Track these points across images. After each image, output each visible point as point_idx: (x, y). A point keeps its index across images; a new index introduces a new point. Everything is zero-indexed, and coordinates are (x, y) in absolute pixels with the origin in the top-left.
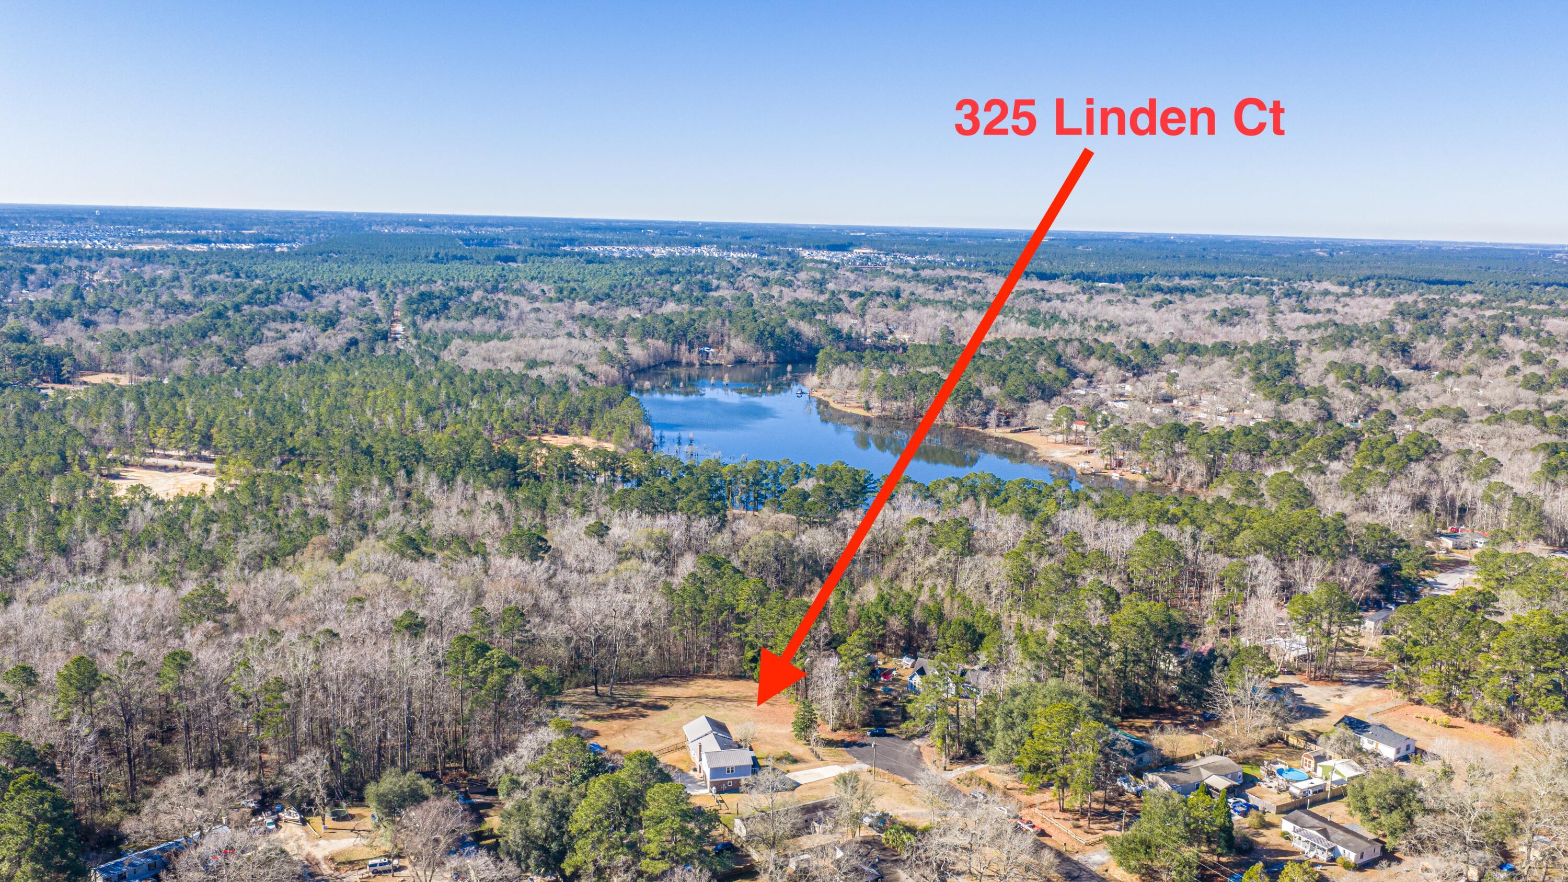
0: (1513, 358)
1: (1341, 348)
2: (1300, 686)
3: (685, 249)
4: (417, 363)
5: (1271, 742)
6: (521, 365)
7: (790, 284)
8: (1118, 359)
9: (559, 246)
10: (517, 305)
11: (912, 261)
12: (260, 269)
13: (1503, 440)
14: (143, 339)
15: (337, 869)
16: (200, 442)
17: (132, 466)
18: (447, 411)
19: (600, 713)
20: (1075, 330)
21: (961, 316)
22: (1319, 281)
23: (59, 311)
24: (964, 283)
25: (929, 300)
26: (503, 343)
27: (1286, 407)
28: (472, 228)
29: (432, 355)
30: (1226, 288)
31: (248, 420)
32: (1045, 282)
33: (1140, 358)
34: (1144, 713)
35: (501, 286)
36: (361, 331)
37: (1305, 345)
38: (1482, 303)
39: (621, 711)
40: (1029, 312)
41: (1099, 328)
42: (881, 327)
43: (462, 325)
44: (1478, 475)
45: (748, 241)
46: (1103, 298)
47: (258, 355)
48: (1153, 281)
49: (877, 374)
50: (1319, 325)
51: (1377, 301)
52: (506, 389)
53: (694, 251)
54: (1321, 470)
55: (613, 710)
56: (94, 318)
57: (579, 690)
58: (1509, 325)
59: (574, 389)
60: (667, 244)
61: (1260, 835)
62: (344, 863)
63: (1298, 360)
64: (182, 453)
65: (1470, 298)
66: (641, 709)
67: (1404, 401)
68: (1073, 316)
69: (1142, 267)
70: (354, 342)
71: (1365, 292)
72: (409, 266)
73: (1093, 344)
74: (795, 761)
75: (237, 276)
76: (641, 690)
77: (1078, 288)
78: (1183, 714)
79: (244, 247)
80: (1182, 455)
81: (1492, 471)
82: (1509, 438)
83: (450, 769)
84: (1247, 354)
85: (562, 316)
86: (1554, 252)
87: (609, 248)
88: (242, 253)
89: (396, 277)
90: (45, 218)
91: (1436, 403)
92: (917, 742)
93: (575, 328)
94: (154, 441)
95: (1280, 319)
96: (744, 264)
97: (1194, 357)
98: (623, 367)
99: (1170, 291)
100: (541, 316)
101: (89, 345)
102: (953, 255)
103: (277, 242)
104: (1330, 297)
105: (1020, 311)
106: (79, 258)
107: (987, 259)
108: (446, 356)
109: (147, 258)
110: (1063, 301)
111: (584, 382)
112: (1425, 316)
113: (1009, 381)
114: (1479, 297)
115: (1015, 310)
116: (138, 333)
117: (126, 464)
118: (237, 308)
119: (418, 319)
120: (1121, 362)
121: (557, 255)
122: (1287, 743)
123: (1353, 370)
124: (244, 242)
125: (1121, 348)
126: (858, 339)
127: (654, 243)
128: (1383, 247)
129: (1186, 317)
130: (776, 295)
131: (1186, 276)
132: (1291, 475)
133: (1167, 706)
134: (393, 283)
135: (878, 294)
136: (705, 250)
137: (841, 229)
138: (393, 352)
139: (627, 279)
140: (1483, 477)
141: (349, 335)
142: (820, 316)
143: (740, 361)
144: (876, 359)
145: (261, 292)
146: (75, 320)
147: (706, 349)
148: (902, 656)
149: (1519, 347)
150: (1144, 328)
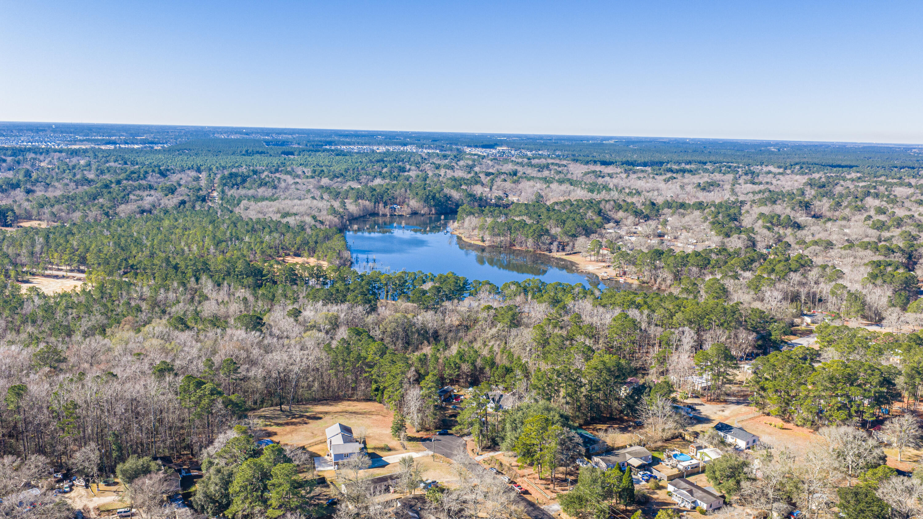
0: (870, 211)
1: (770, 205)
2: (701, 405)
3: (397, 147)
4: (219, 214)
5: (673, 438)
6: (279, 215)
7: (452, 168)
8: (635, 212)
9: (322, 145)
10: (285, 181)
11: (529, 154)
12: (139, 159)
13: (852, 259)
14: (58, 201)
15: (99, 515)
16: (78, 261)
17: (38, 275)
18: (229, 243)
19: (281, 422)
20: (615, 194)
21: (549, 187)
22: (766, 166)
23: (13, 184)
24: (556, 167)
25: (533, 177)
26: (272, 203)
27: (728, 239)
28: (274, 135)
29: (228, 209)
30: (711, 170)
31: (109, 248)
32: (603, 166)
33: (648, 211)
34: (603, 421)
35: (280, 169)
36: (188, 195)
37: (749, 204)
38: (859, 178)
39: (294, 420)
40: (591, 184)
41: (629, 194)
42: (501, 194)
43: (251, 192)
44: (831, 280)
45: (435, 143)
46: (635, 176)
47: (124, 210)
48: (669, 166)
49: (489, 220)
50: (760, 192)
51: (798, 177)
52: (267, 230)
53: (402, 149)
54: (736, 277)
55: (289, 420)
56: (34, 188)
57: (272, 408)
58: (872, 191)
59: (309, 230)
60: (387, 144)
61: (654, 493)
62: (104, 511)
63: (743, 212)
64: (68, 268)
65: (854, 175)
66: (305, 419)
67: (799, 236)
68: (616, 186)
69: (664, 158)
70: (183, 202)
71: (792, 172)
72: (229, 157)
73: (622, 203)
74: (390, 450)
75: (126, 163)
76: (308, 408)
77: (623, 170)
78: (627, 421)
79: (136, 146)
80: (660, 268)
81: (839, 277)
82: (855, 258)
83: (184, 455)
84: (713, 209)
85: (311, 187)
86: (912, 149)
87: (352, 147)
88: (133, 150)
89: (220, 164)
90: (22, 130)
91: (816, 238)
92: (465, 438)
93: (317, 193)
94: (52, 260)
95: (737, 188)
96: (429, 156)
97: (682, 211)
98: (342, 217)
99: (677, 172)
100: (299, 186)
101: (26, 205)
102: (555, 150)
103: (156, 143)
104: (771, 175)
105: (586, 184)
106: (35, 153)
107: (574, 153)
108: (237, 210)
109: (75, 153)
110: (611, 177)
111: (315, 226)
112: (824, 186)
113: (566, 226)
114: (859, 175)
115: (583, 183)
116: (56, 197)
117: (33, 274)
118: (118, 182)
119: (226, 188)
120: (637, 213)
121: (319, 151)
122: (684, 439)
123: (773, 217)
124: (137, 144)
125: (639, 205)
126: (486, 200)
127: (380, 144)
128: (811, 146)
129: (682, 187)
130: (443, 174)
131: (689, 163)
132: (718, 280)
133: (618, 417)
134: (217, 168)
135: (502, 173)
136: (408, 148)
137: (492, 135)
138: (206, 208)
139: (357, 165)
140: (833, 280)
141: (181, 198)
142: (464, 187)
143: (414, 213)
144: (491, 212)
145: (135, 173)
146: (22, 190)
147: (395, 206)
148: (468, 387)
149: (875, 204)
150: (656, 193)
